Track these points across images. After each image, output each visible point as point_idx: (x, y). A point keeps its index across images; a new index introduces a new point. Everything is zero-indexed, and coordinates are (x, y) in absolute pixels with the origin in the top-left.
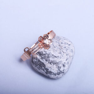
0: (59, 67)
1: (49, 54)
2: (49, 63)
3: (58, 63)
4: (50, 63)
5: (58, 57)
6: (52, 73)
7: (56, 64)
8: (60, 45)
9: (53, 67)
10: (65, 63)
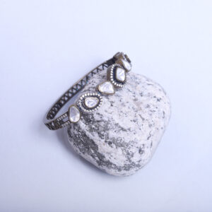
0: (128, 154)
1: (108, 123)
2: (106, 142)
3: (127, 145)
4: (110, 143)
5: (129, 129)
6: (113, 166)
7: (122, 145)
8: (135, 100)
9: (116, 153)
10: (144, 145)
